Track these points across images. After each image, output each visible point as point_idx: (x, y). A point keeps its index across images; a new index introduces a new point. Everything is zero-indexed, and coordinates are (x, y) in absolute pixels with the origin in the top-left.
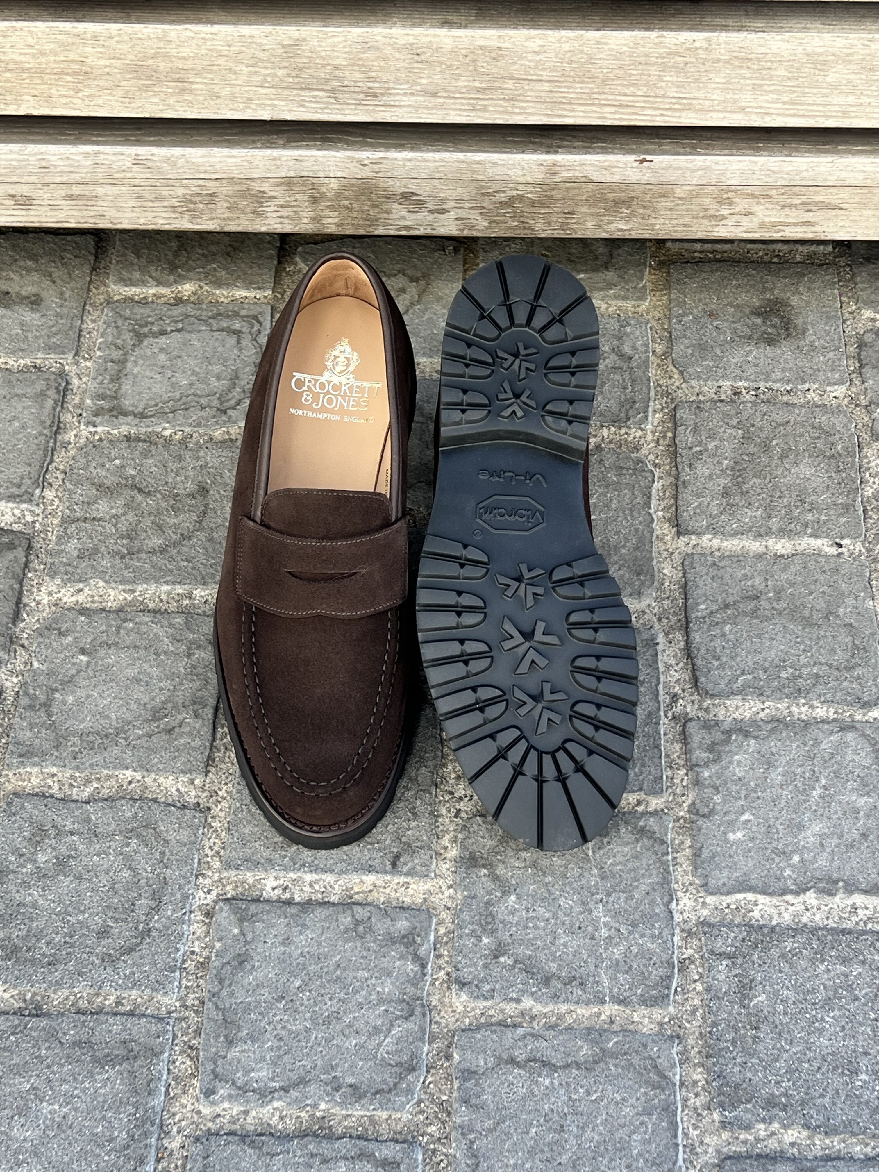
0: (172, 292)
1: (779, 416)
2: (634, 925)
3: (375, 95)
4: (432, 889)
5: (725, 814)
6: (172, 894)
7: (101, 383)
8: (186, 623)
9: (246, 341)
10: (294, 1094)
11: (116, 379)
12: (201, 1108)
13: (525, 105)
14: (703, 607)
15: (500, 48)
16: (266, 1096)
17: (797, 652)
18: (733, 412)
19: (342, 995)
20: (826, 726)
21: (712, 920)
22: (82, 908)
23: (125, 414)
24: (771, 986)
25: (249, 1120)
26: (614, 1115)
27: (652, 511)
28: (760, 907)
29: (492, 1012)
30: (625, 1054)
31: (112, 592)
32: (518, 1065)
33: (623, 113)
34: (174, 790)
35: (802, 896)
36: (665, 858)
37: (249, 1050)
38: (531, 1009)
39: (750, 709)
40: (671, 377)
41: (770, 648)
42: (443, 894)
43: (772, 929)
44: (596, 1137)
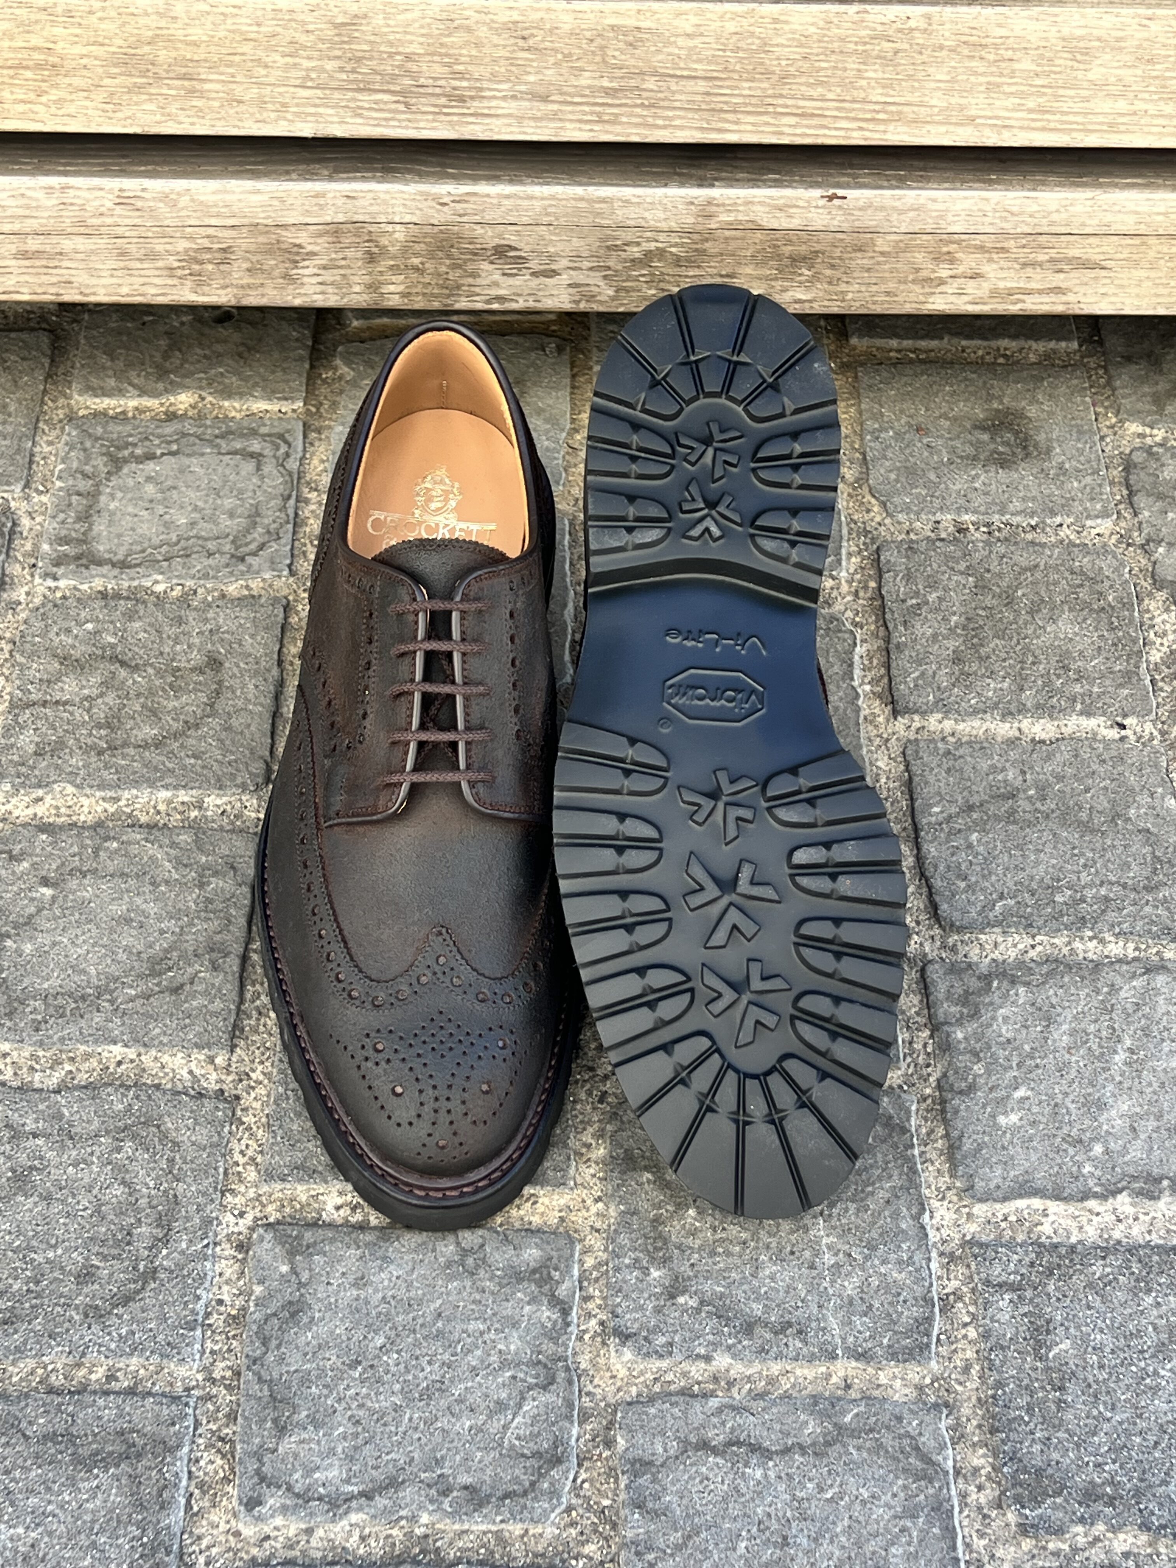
0: (162, 404)
1: (1023, 559)
2: (872, 1247)
3: (462, 99)
4: (571, 1204)
5: (991, 1089)
6: (188, 1219)
7: (63, 522)
8: (196, 841)
9: (269, 468)
10: (381, 1502)
11: (85, 517)
12: (241, 1527)
13: (670, 114)
14: (936, 809)
15: (638, 29)
16: (339, 1507)
17: (1075, 868)
18: (959, 554)
19: (446, 1357)
20: (1125, 967)
21: (984, 1239)
22: (53, 1241)
23: (100, 563)
24: (1078, 1327)
25: (314, 1543)
26: (861, 1518)
27: (856, 683)
28: (1051, 1218)
29: (669, 1377)
30: (871, 1430)
31: (85, 801)
32: (715, 1451)
33: (808, 127)
34: (184, 1073)
35: (1111, 1200)
36: (909, 1152)
37: (311, 1440)
38: (727, 1371)
39: (1015, 946)
40: (868, 511)
41: (1037, 863)
42: (588, 1210)
43: (1073, 1249)
44: (837, 1553)
